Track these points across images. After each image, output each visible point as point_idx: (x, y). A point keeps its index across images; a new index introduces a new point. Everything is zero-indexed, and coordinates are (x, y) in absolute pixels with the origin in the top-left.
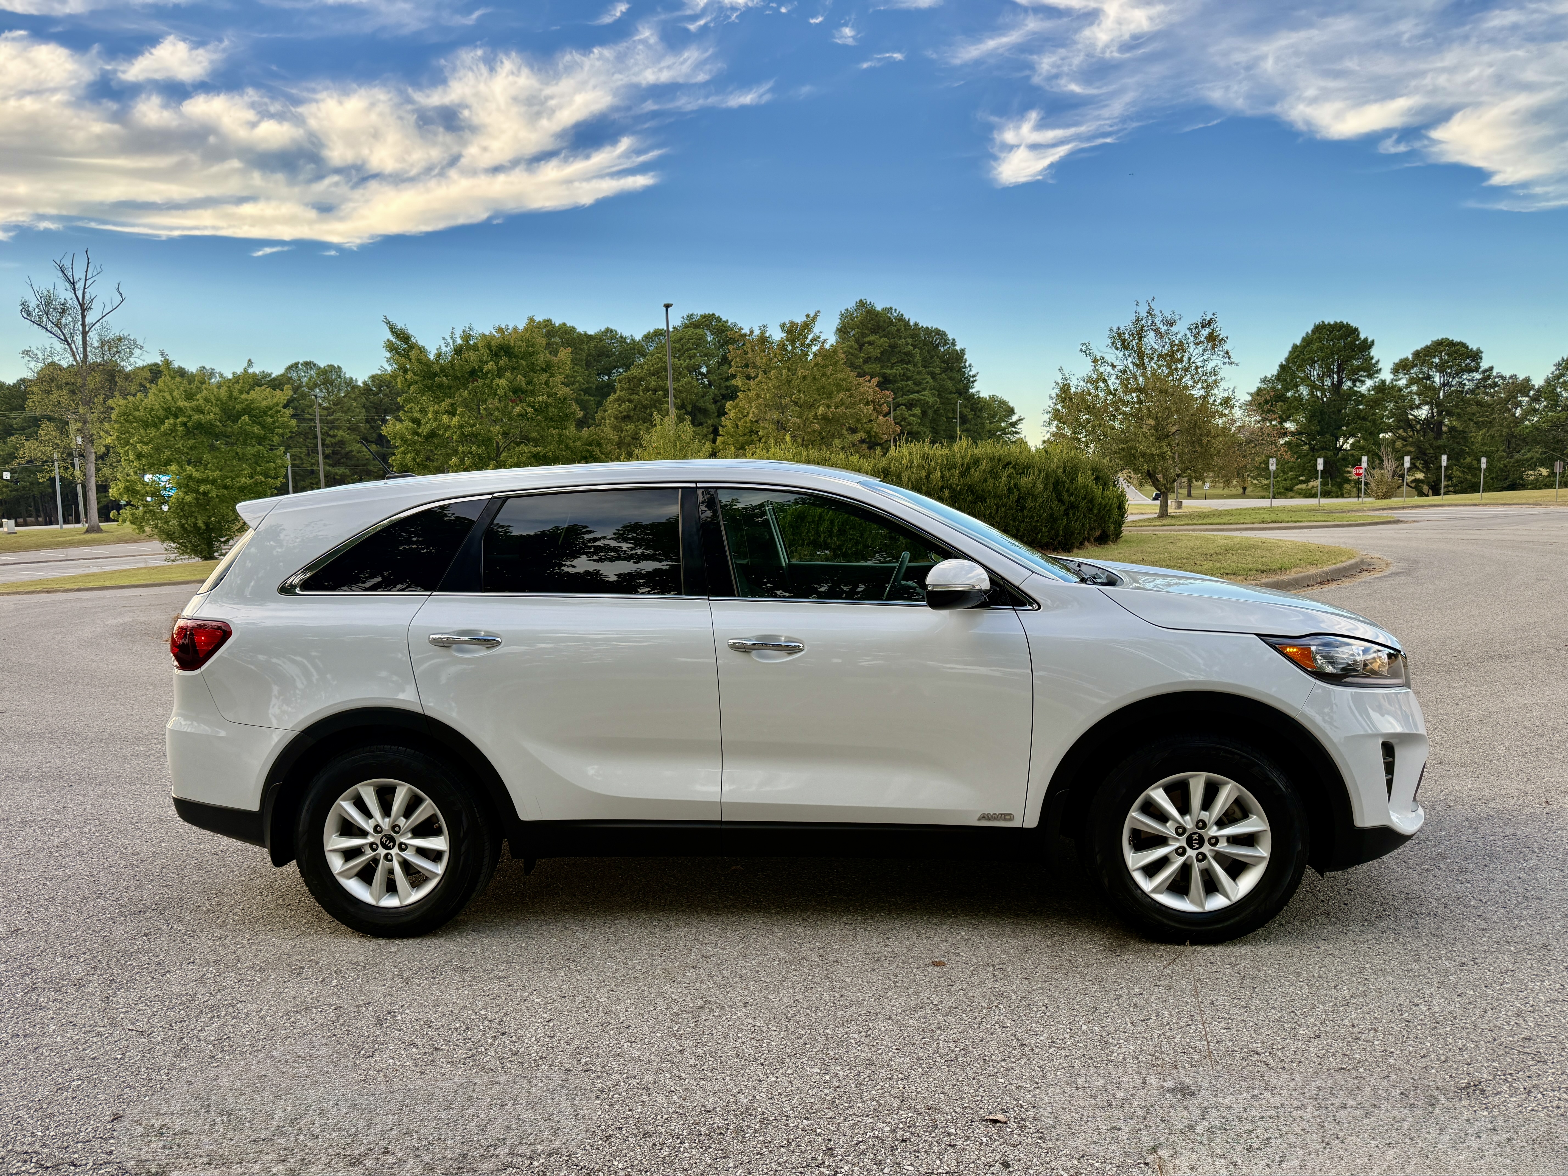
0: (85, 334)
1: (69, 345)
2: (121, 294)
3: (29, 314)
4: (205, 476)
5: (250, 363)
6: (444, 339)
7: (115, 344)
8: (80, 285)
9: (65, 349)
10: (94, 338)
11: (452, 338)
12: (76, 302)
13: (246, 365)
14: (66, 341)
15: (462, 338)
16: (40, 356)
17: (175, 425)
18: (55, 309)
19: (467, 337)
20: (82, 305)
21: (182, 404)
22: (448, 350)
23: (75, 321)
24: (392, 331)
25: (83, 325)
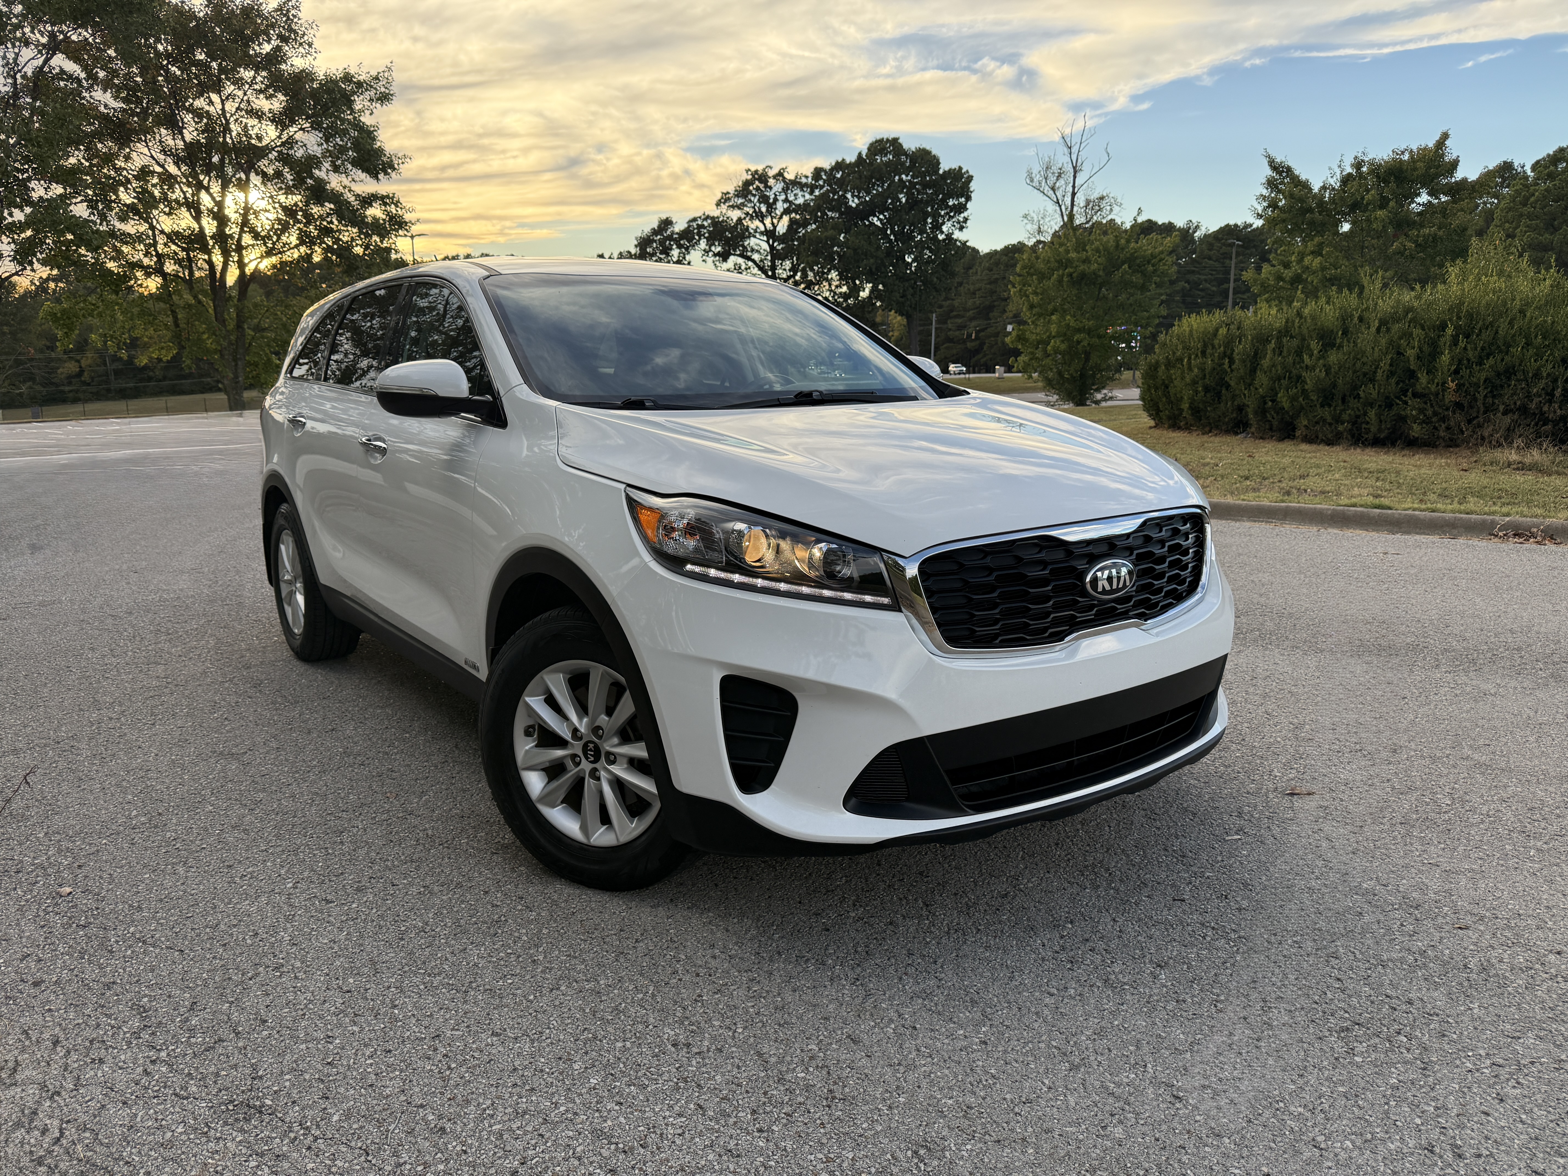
0: (1074, 194)
1: (1060, 206)
2: (1108, 154)
3: (1032, 181)
4: (1081, 325)
5: (1140, 211)
6: (1330, 169)
7: (1095, 204)
8: (1075, 150)
9: (1055, 211)
10: (1080, 200)
11: (1340, 166)
12: (1070, 165)
13: (1136, 214)
14: (1058, 203)
15: (1352, 165)
16: (1036, 219)
17: (1063, 275)
18: (1053, 173)
19: (1358, 165)
20: (1074, 168)
21: (1073, 255)
22: (1335, 182)
23: (1067, 184)
24: (1271, 166)
25: (1074, 187)
